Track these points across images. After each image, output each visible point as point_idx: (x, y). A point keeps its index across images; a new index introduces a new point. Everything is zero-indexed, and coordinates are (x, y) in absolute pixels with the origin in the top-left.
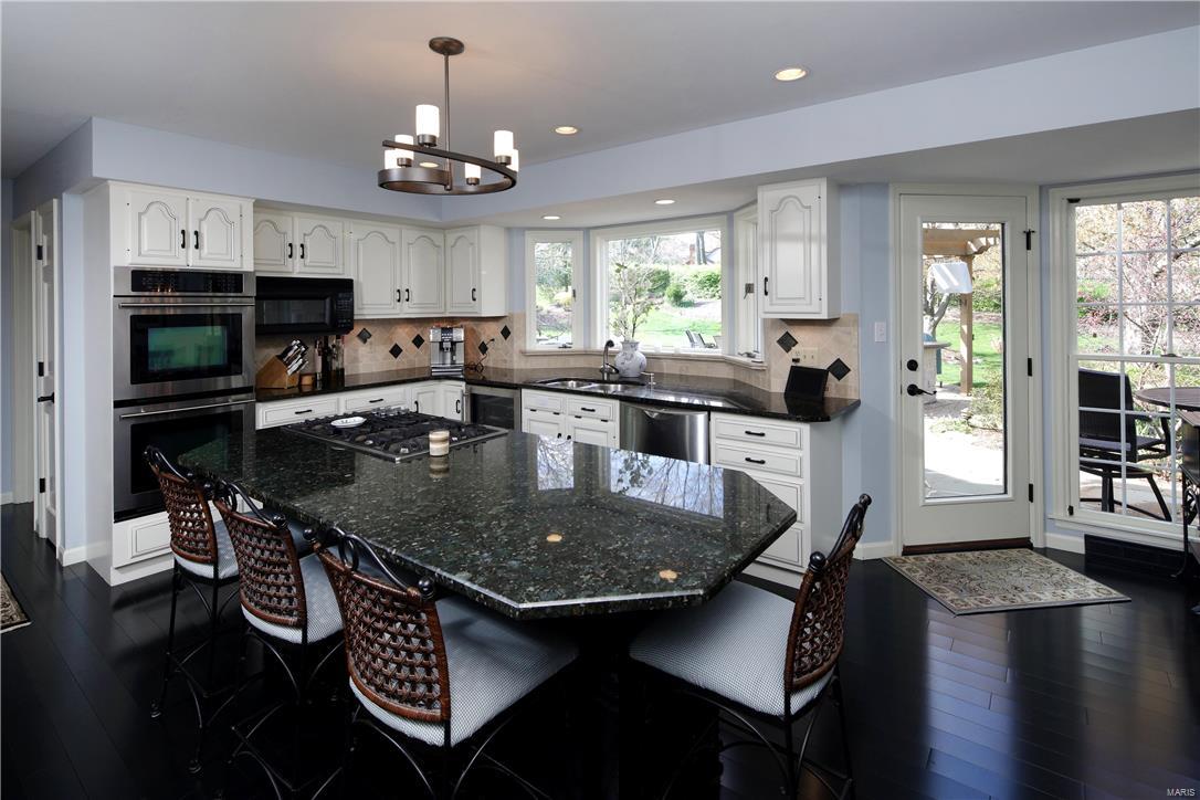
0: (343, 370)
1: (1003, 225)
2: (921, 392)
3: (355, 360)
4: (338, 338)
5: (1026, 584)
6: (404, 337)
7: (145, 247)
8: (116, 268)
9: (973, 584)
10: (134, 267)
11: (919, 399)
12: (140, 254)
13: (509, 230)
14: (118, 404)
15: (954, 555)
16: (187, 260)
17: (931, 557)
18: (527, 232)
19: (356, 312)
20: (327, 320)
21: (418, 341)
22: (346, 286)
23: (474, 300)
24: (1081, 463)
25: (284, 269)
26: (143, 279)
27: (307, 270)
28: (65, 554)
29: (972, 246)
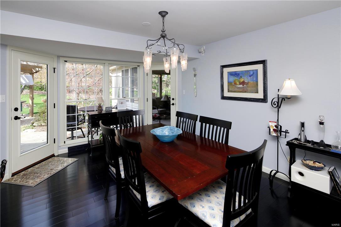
1: (47, 65)
2: (19, 118)
5: (54, 167)
9: (38, 174)
11: (18, 121)
15: (31, 168)
17: (23, 173)
24: (67, 129)
29: (34, 70)
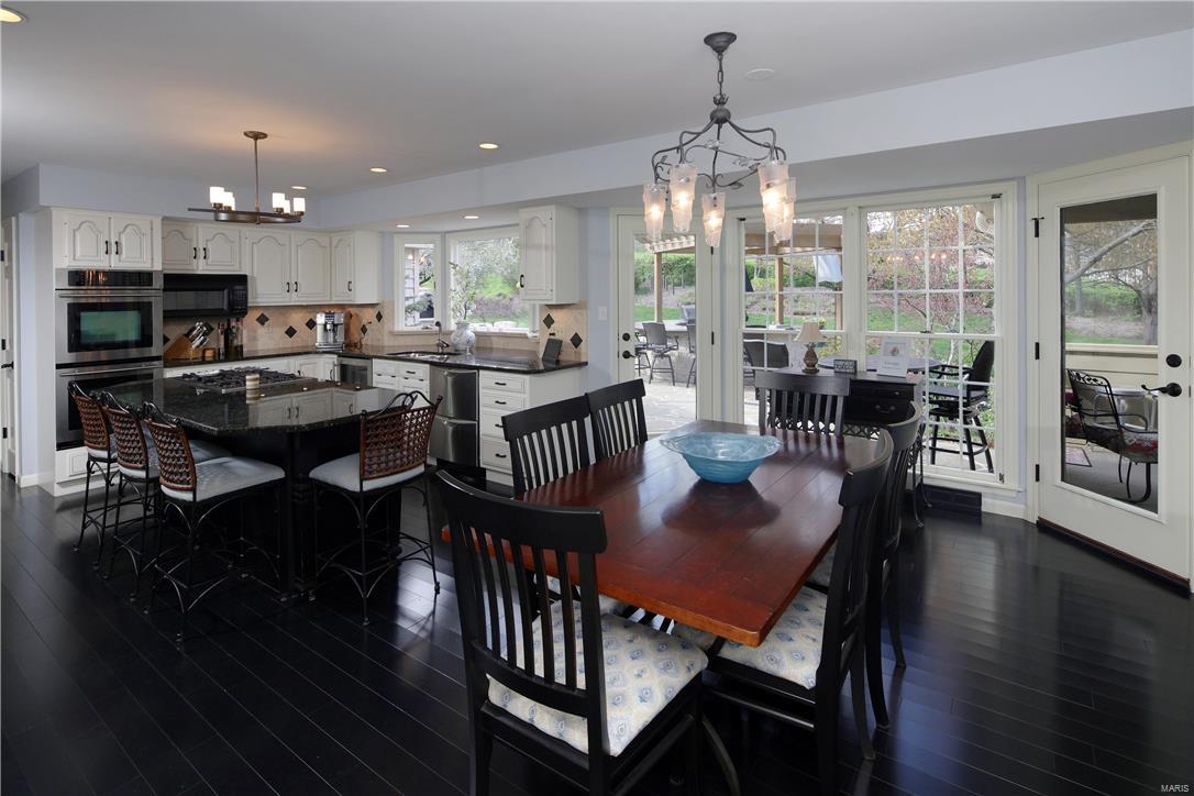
0: (242, 346)
3: (254, 339)
4: (238, 321)
6: (298, 320)
7: (78, 254)
8: (57, 269)
10: (71, 269)
12: (74, 259)
13: (382, 234)
14: (59, 366)
16: (110, 262)
18: (395, 236)
19: (250, 300)
20: (225, 308)
21: (311, 324)
22: (242, 280)
23: (350, 290)
25: (188, 267)
26: (77, 278)
27: (209, 268)
28: (23, 478)
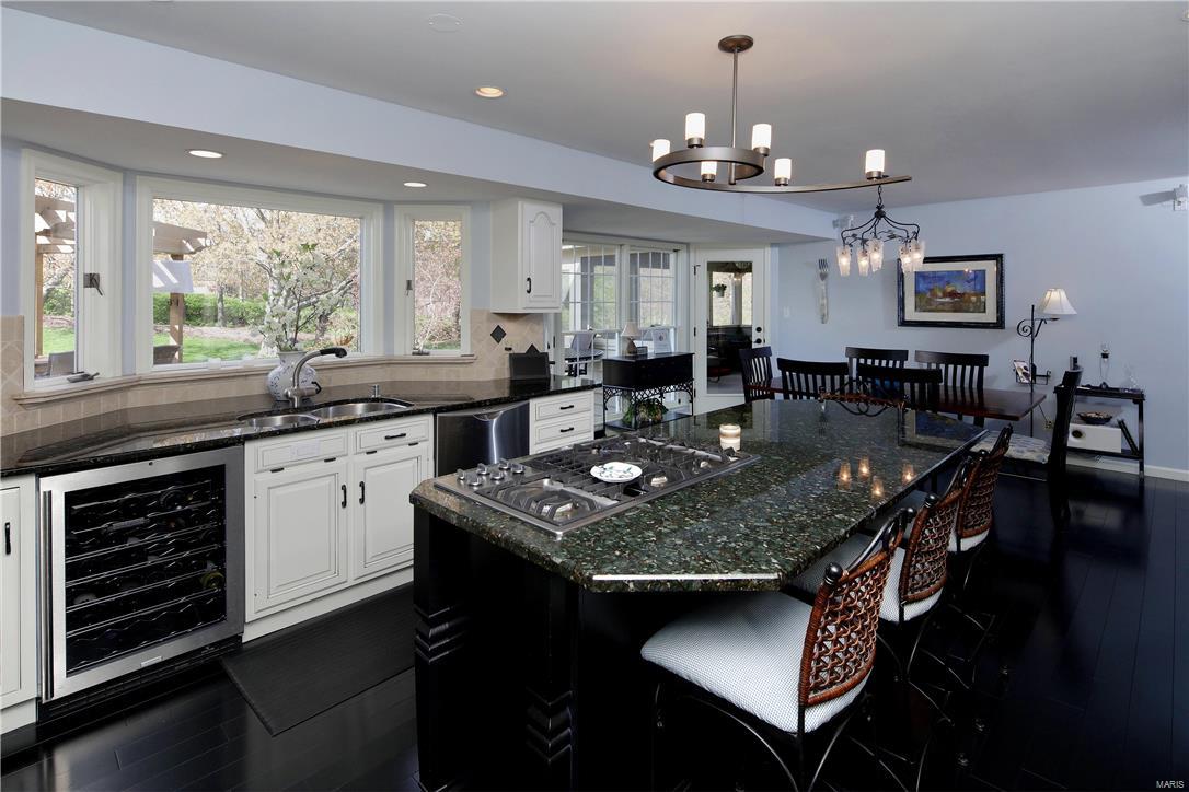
29: (188, 245)
